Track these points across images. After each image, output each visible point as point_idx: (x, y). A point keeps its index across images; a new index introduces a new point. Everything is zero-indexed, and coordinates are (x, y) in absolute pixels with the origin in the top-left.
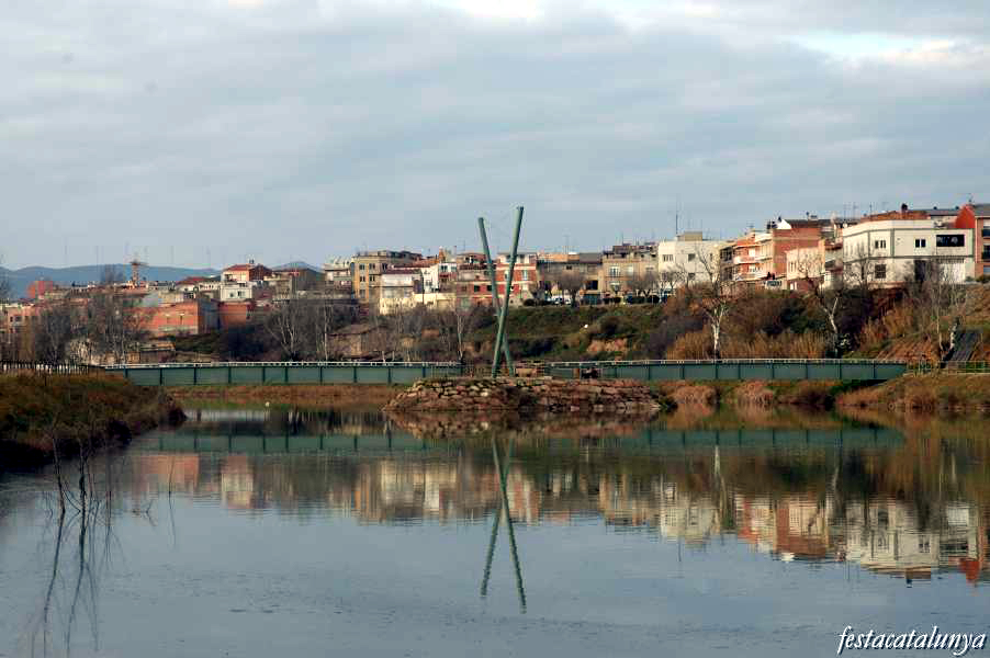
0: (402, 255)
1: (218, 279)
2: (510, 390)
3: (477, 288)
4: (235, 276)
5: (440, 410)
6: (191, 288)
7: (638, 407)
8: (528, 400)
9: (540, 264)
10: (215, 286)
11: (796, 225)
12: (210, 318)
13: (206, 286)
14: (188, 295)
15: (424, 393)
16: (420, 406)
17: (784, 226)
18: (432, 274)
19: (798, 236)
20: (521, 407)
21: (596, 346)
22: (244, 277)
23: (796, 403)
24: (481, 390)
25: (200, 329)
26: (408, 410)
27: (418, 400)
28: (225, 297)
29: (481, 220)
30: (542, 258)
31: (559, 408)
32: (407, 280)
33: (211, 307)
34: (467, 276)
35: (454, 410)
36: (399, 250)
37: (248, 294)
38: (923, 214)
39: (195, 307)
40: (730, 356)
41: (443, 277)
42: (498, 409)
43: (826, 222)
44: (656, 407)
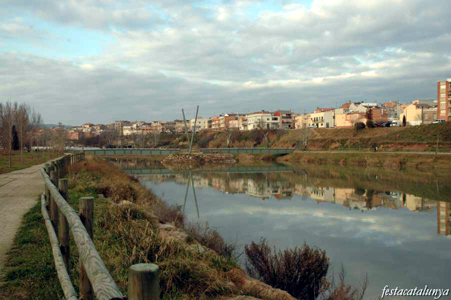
0: (126, 122)
1: (82, 127)
2: (197, 157)
3: (147, 129)
4: (86, 126)
5: (179, 163)
6: (75, 129)
7: (231, 161)
8: (202, 160)
9: (162, 124)
10: (81, 128)
11: (230, 115)
12: (81, 136)
13: (79, 128)
14: (75, 130)
15: (173, 158)
16: (173, 161)
17: (226, 115)
18: (135, 126)
19: (230, 118)
20: (200, 162)
21: (181, 143)
22: (88, 126)
23: (263, 159)
24: (189, 157)
25: (79, 138)
26: (169, 162)
27: (172, 160)
28: (84, 131)
29: (183, 110)
30: (163, 123)
31: (210, 162)
32: (129, 127)
33: (81, 133)
34: (144, 126)
35: (183, 162)
36: (125, 120)
37: (89, 130)
38: (268, 113)
39: (77, 133)
40: (243, 147)
41: (137, 127)
42: (195, 162)
43: (236, 115)
44: (235, 161)
